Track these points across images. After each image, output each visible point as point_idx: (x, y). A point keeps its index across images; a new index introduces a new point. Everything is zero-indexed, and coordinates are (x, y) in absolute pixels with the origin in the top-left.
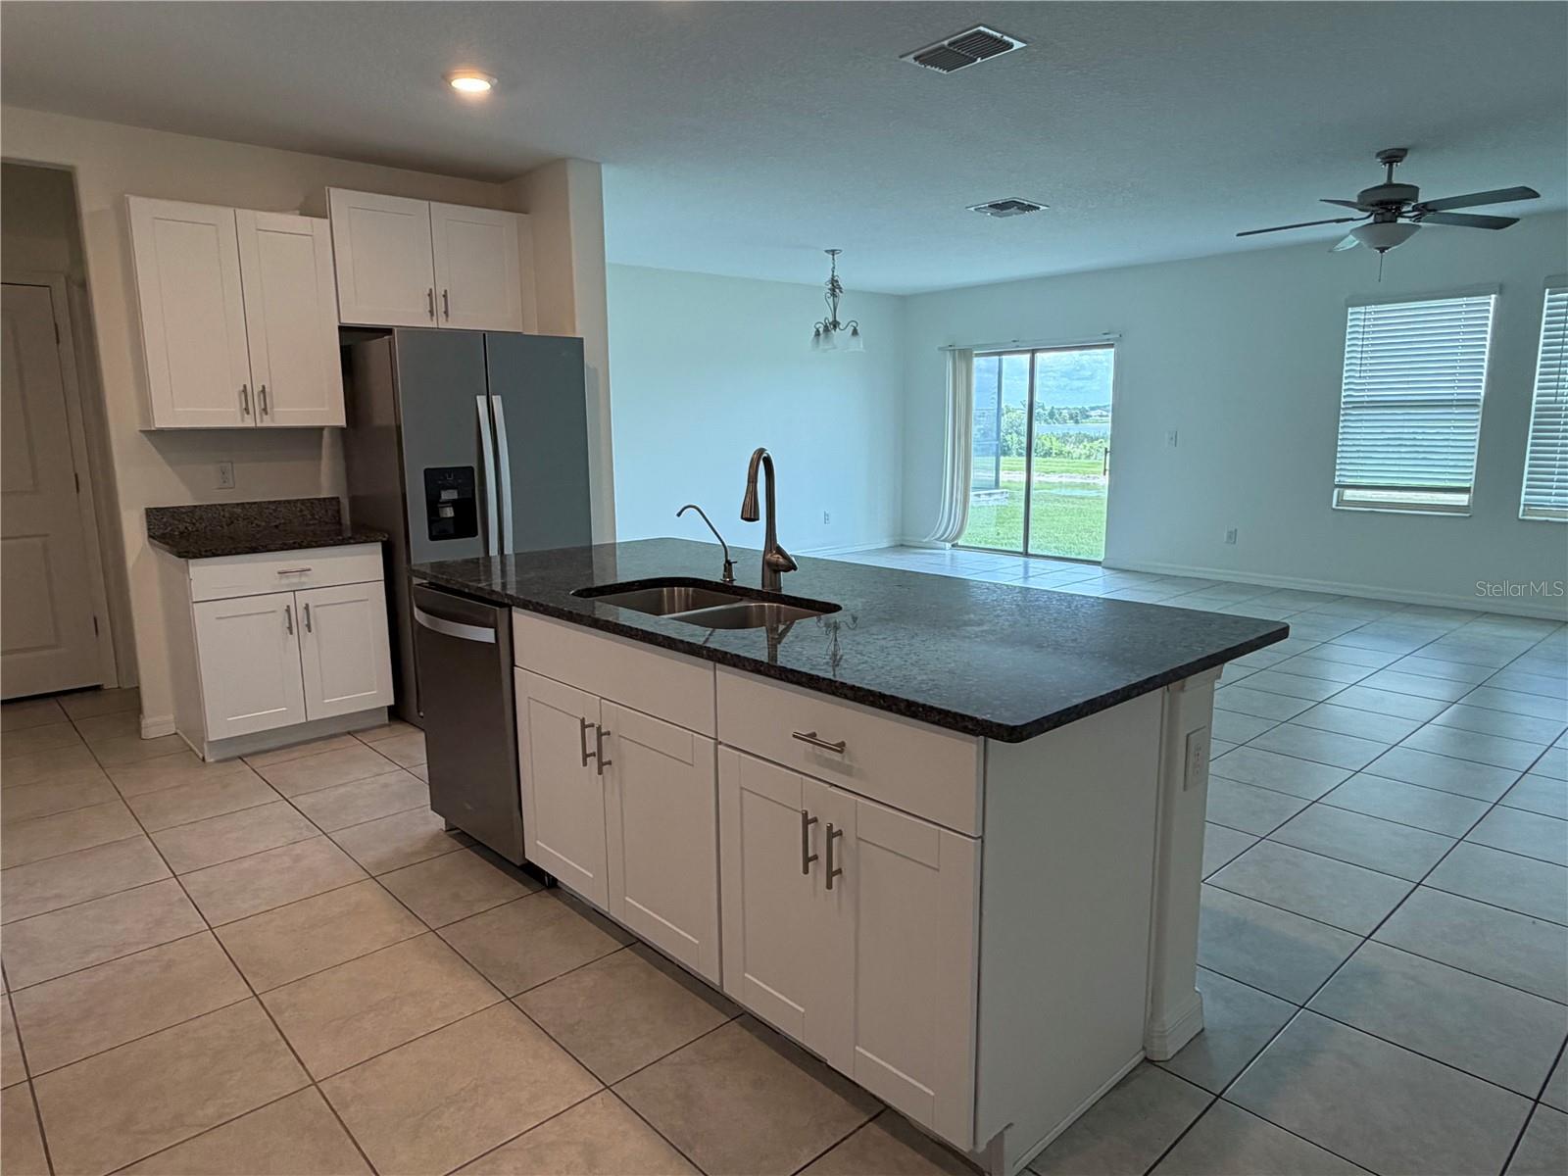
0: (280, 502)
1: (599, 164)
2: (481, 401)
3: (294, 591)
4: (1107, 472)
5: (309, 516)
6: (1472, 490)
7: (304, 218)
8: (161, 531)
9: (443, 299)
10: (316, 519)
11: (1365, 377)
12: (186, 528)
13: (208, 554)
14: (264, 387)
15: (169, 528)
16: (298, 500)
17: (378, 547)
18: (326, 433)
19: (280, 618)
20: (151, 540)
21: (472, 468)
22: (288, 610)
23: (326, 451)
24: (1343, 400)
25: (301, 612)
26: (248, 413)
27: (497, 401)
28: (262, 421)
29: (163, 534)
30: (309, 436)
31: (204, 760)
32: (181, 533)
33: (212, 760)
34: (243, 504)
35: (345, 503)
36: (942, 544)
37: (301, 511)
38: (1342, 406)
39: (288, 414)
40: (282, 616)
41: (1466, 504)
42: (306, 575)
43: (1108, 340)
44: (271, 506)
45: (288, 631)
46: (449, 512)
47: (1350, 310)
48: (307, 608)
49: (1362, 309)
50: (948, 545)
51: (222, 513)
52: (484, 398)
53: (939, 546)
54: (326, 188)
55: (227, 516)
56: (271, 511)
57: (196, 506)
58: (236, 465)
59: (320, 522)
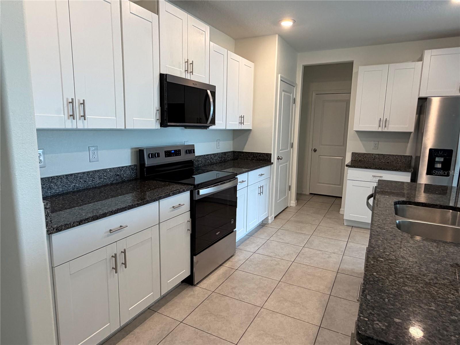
0: (390, 155)
8: (354, 159)
10: (402, 162)
12: (361, 159)
14: (386, 119)
16: (397, 155)
17: (409, 174)
21: (452, 150)
23: (411, 140)
26: (380, 127)
28: (384, 129)
32: (359, 161)
33: (346, 224)
35: (414, 157)
37: (397, 159)
39: (393, 128)
44: (387, 156)
51: (372, 156)
54: (424, 51)
55: (373, 157)
56: (387, 157)
57: (365, 153)
58: (380, 143)
59: (403, 163)
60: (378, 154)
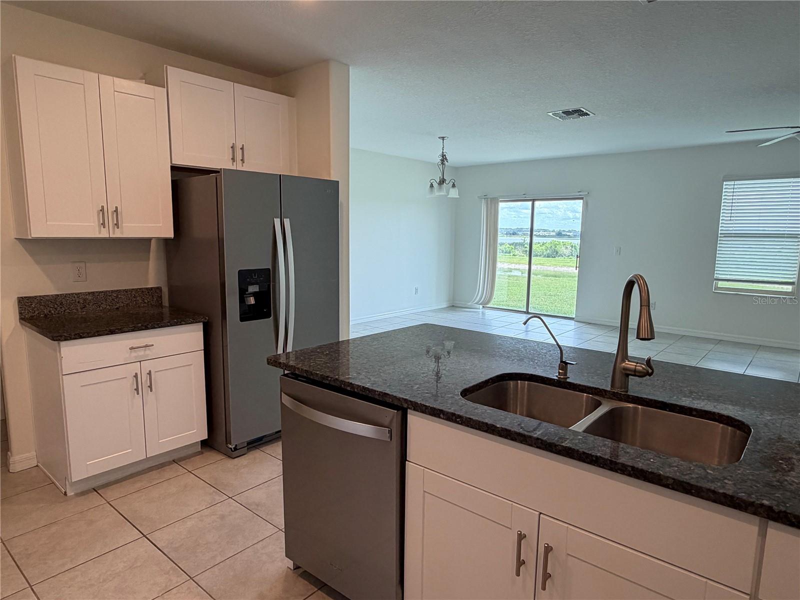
0: (120, 291)
1: (348, 66)
2: (277, 222)
3: (140, 361)
4: (578, 268)
5: (141, 301)
6: (796, 283)
7: (146, 85)
8: (30, 314)
9: (241, 151)
10: (145, 303)
11: (733, 220)
12: (50, 311)
13: (77, 336)
14: (116, 208)
15: (37, 312)
16: (133, 289)
17: (200, 326)
18: (153, 243)
19: (129, 383)
20: (21, 321)
21: (269, 269)
22: (136, 376)
23: (153, 254)
24: (720, 232)
25: (145, 377)
26: (104, 227)
27: (287, 222)
28: (114, 233)
29: (32, 316)
30: (141, 245)
31: (65, 494)
32: (46, 316)
33: (73, 494)
34: (93, 292)
35: (165, 290)
36: (478, 306)
37: (135, 297)
38: (719, 235)
39: (131, 229)
40: (131, 379)
41: (791, 291)
42: (149, 349)
43: (580, 195)
45: (136, 392)
46: (252, 301)
47: (725, 183)
48: (150, 373)
49: (733, 183)
50: (481, 306)
51: (77, 300)
52: (279, 220)
53: (475, 307)
54: (165, 66)
55: (82, 302)
56: (113, 297)
57: (58, 295)
58: (88, 265)
59: (148, 305)
60: (93, 293)
